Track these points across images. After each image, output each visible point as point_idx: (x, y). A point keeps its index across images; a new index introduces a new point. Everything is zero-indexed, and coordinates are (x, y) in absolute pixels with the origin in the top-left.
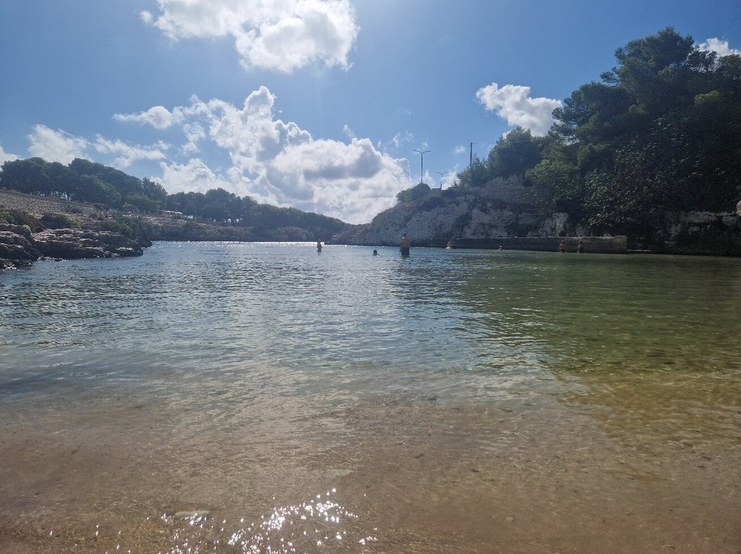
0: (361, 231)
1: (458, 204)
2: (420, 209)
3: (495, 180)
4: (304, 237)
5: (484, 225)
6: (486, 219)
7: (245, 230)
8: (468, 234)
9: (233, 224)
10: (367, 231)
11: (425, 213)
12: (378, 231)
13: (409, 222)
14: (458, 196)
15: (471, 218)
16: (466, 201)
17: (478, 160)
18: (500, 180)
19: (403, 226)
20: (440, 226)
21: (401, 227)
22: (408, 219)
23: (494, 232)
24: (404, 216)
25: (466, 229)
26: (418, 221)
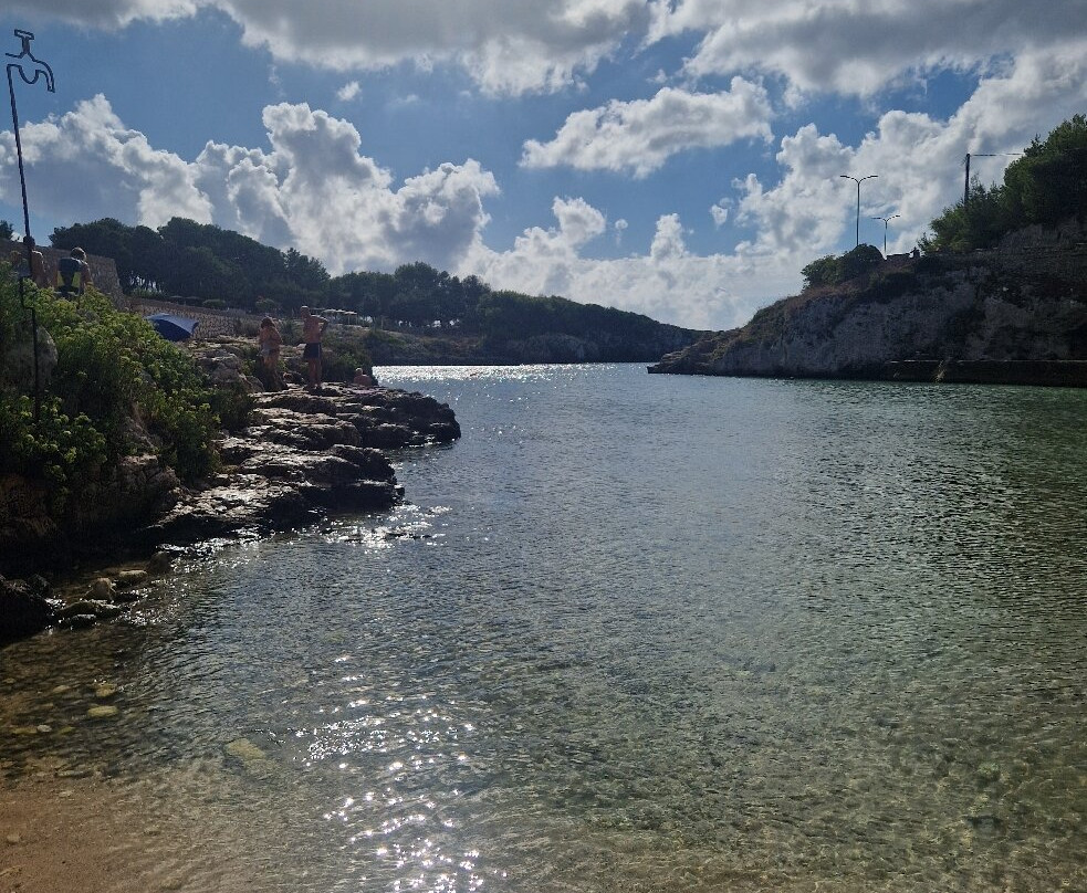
0: (727, 345)
1: (950, 286)
2: (864, 298)
3: (1024, 232)
4: (581, 353)
5: (1017, 331)
6: (1021, 317)
7: (470, 342)
8: (976, 350)
9: (445, 329)
10: (740, 345)
11: (876, 308)
12: (767, 345)
13: (839, 327)
14: (949, 270)
15: (983, 316)
16: (971, 280)
17: (981, 189)
18: (1036, 231)
19: (826, 333)
20: (911, 334)
21: (820, 337)
22: (837, 320)
23: (1039, 344)
24: (829, 315)
25: (974, 341)
26: (860, 324)
